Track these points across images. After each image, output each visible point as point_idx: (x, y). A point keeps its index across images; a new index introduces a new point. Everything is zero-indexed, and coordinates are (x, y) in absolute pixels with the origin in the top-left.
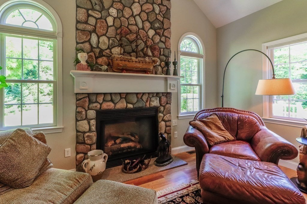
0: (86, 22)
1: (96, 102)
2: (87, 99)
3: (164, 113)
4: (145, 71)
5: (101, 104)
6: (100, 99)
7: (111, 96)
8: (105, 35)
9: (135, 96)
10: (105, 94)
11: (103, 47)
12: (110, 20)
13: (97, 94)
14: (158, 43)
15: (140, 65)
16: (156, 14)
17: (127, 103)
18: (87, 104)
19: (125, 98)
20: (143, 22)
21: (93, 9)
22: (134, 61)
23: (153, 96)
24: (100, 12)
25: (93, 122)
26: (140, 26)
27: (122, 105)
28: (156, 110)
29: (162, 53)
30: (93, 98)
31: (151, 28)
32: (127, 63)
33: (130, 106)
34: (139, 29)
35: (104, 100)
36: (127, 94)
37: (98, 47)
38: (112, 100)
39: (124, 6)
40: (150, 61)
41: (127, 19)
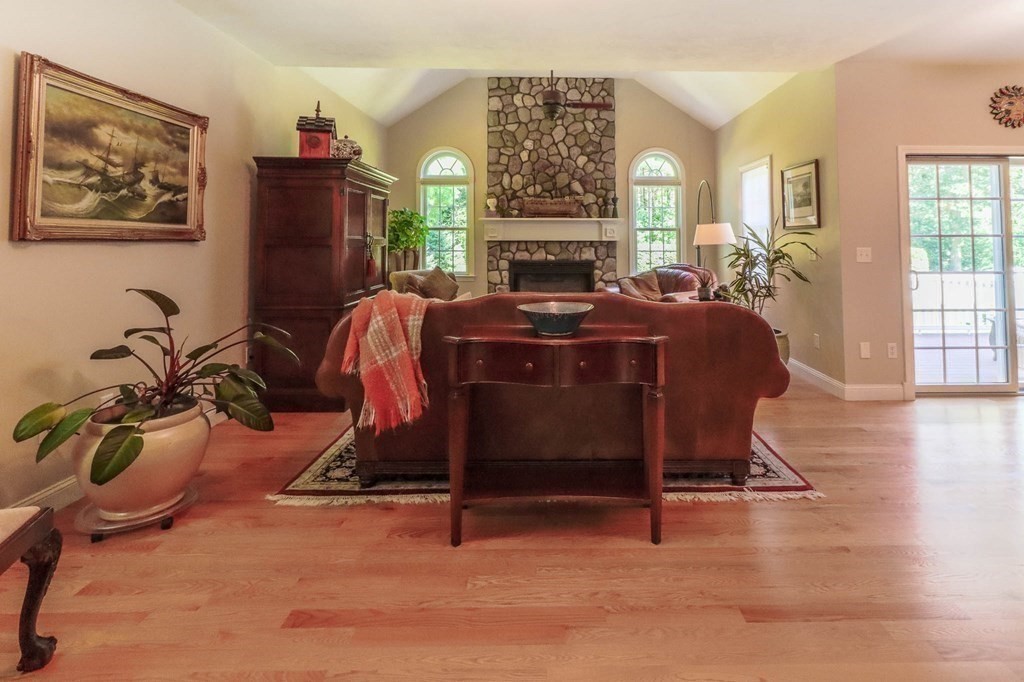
0: (498, 163)
1: (509, 251)
2: (499, 248)
3: (604, 270)
4: (564, 214)
5: (514, 254)
6: (513, 248)
7: (526, 245)
8: (519, 173)
9: (558, 245)
10: (519, 242)
11: (516, 188)
12: (524, 156)
13: (510, 242)
14: (592, 173)
15: (555, 208)
16: (590, 134)
17: (547, 253)
18: (498, 254)
19: (544, 247)
20: (569, 148)
21: (505, 146)
22: (550, 203)
23: (585, 246)
24: (513, 148)
25: (505, 274)
26: (565, 154)
27: (540, 256)
28: (590, 265)
29: (599, 186)
30: (506, 246)
31: (582, 154)
32: (539, 206)
33: (551, 258)
34: (563, 159)
35: (518, 249)
36: (546, 242)
37: (511, 188)
38: (527, 250)
39: (543, 134)
40: (572, 200)
41: (547, 149)
